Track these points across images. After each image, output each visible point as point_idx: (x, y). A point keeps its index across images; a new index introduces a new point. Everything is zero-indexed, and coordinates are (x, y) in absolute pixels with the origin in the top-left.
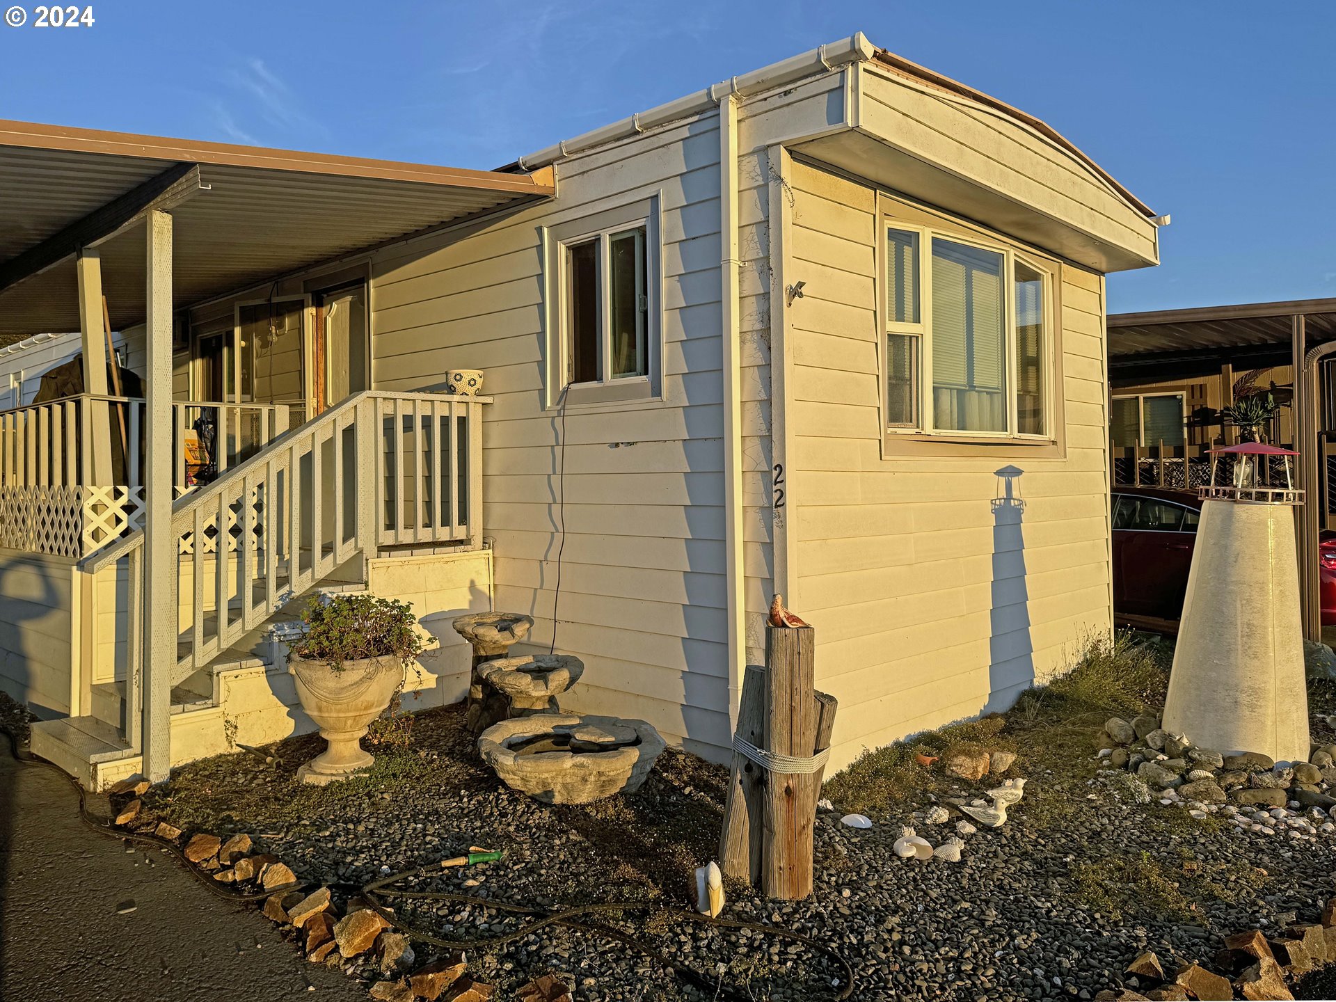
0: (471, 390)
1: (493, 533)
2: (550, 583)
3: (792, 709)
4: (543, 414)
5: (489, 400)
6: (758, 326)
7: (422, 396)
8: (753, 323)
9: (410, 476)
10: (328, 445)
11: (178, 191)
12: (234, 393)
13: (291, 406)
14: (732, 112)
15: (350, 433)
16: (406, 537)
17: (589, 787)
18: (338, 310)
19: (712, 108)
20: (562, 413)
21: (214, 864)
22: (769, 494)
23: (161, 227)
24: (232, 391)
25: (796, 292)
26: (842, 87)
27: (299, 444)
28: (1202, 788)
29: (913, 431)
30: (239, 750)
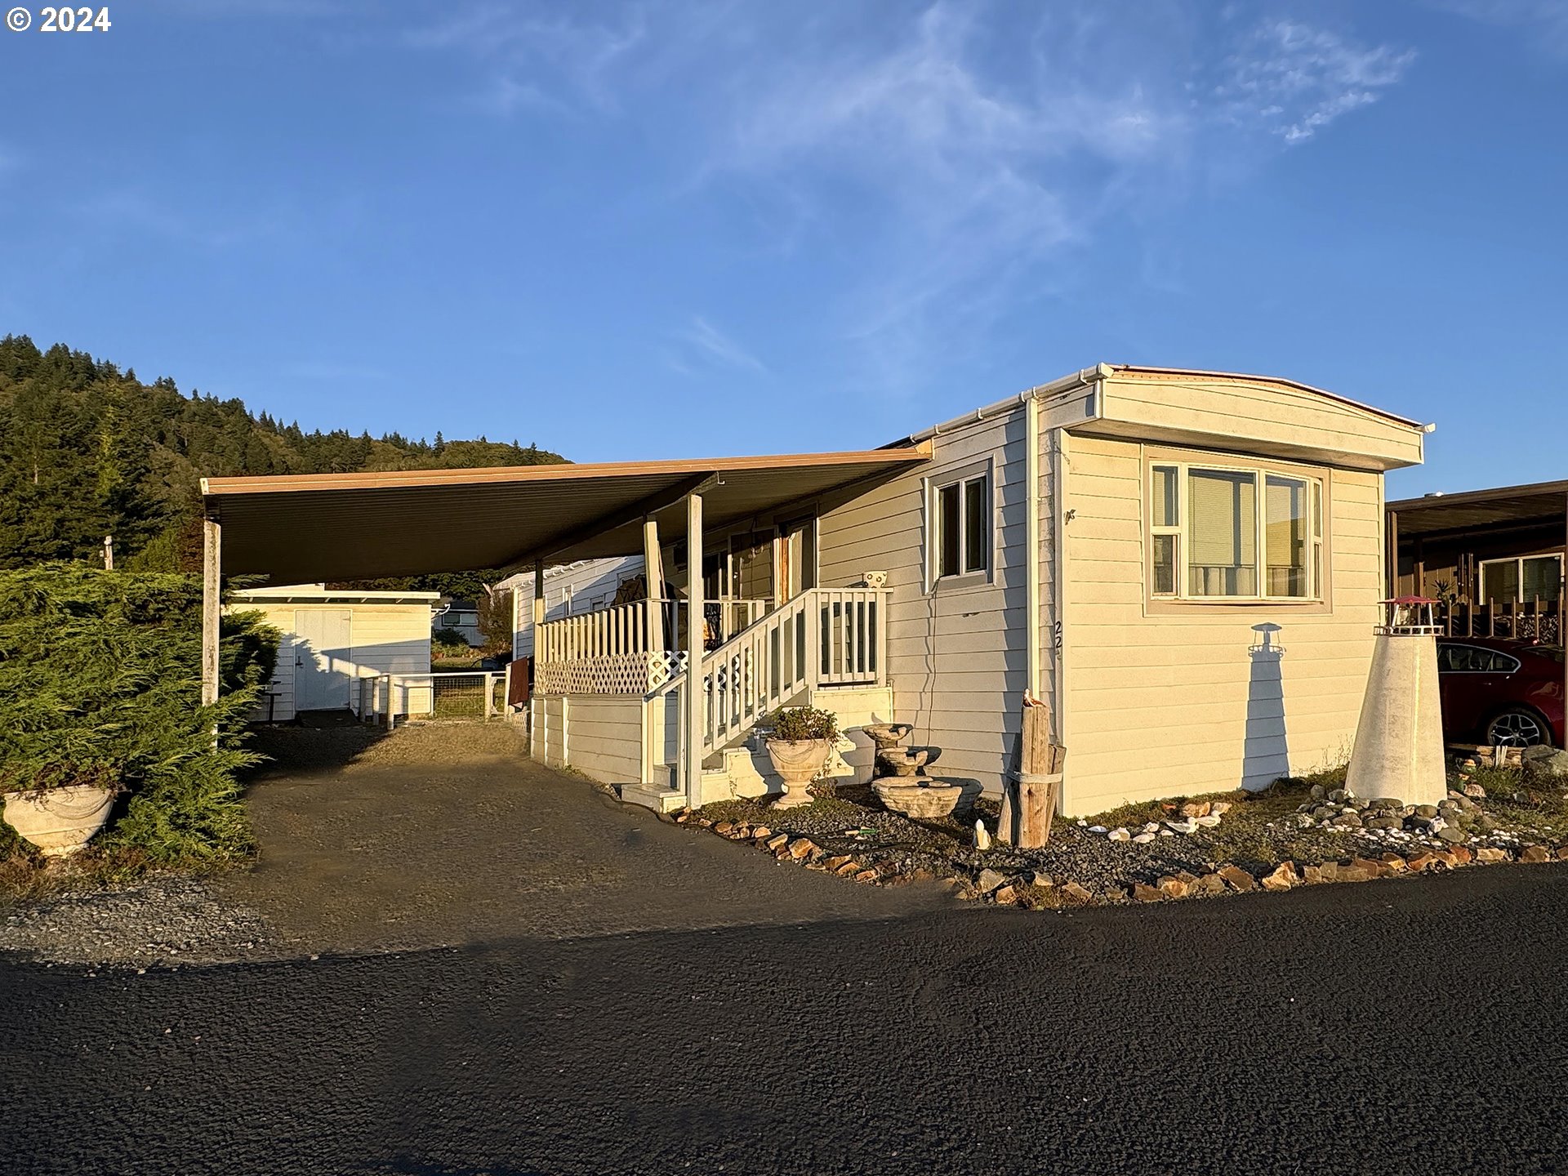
0: (879, 585)
1: (893, 677)
2: (926, 707)
3: (1033, 749)
4: (924, 597)
5: (891, 590)
6: (1048, 537)
7: (846, 590)
8: (1046, 536)
9: (838, 644)
10: (788, 623)
11: (706, 486)
12: (727, 594)
13: (766, 601)
14: (1034, 408)
15: (801, 617)
16: (836, 679)
17: (933, 808)
18: (795, 539)
19: (1020, 408)
20: (934, 596)
21: (730, 833)
22: (1053, 640)
23: (696, 504)
24: (725, 592)
25: (1069, 516)
26: (1094, 394)
27: (772, 622)
28: (1347, 819)
29: (1173, 598)
30: (738, 798)
